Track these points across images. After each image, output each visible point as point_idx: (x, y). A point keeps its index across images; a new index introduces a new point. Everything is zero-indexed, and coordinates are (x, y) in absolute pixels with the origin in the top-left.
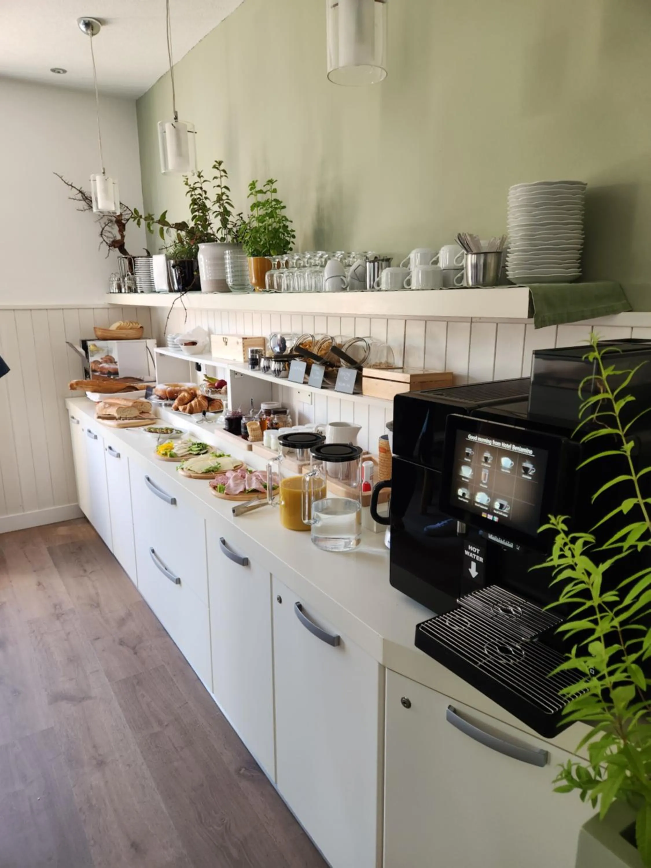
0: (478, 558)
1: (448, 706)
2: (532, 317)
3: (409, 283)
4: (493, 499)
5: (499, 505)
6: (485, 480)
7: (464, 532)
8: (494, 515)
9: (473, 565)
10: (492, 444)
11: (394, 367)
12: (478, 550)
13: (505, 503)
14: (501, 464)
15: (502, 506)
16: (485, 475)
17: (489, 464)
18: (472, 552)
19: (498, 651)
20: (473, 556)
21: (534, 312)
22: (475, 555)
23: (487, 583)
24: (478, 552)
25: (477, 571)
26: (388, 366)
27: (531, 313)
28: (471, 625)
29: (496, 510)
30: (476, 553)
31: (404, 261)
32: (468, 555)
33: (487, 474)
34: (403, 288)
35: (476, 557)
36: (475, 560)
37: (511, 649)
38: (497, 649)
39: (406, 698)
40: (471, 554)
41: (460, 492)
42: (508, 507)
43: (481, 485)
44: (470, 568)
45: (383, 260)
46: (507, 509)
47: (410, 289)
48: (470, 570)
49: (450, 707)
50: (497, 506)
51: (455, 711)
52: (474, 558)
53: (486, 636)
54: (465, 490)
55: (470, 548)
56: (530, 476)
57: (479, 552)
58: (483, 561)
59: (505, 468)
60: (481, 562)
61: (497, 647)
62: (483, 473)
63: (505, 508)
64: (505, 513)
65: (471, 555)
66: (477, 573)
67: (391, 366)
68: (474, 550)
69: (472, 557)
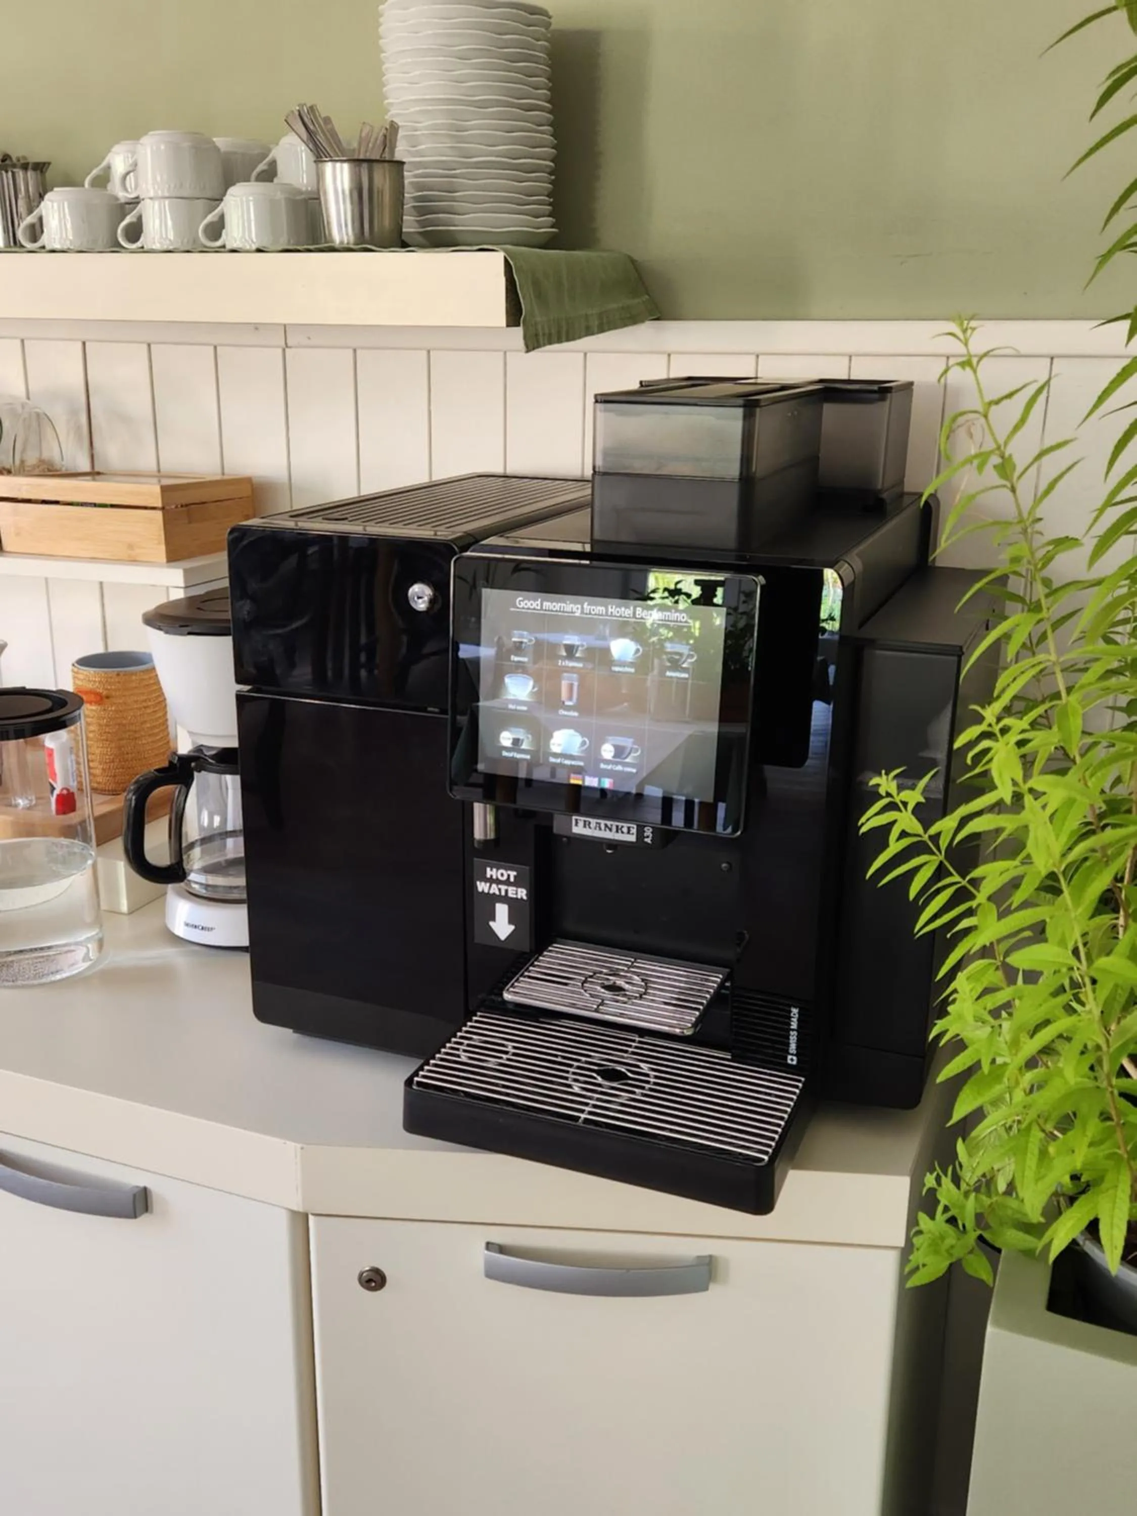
0: (512, 892)
1: (483, 1245)
2: (518, 325)
3: (135, 232)
4: (595, 741)
5: (612, 749)
6: (570, 698)
7: (491, 835)
8: (601, 774)
9: (502, 910)
10: (582, 612)
11: (64, 471)
12: (513, 874)
13: (627, 742)
14: (612, 656)
15: (619, 752)
16: (571, 687)
17: (578, 660)
18: (498, 882)
19: (600, 1080)
20: (500, 890)
21: (521, 314)
22: (503, 888)
23: (540, 945)
24: (512, 879)
25: (511, 922)
26: (49, 470)
27: (514, 315)
28: (515, 1048)
29: (607, 762)
30: (507, 882)
31: (95, 172)
32: (486, 891)
33: (576, 684)
34: (115, 247)
35: (507, 891)
36: (505, 899)
37: (623, 1070)
38: (595, 1078)
39: (367, 1269)
40: (494, 886)
41: (506, 738)
42: (637, 750)
43: (562, 712)
44: (494, 919)
45: (25, 167)
46: (633, 755)
47: (142, 250)
48: (491, 924)
49: (489, 1246)
50: (607, 751)
51: (502, 1249)
52: (503, 893)
53: (559, 1059)
54: (520, 734)
55: (490, 872)
56: (685, 670)
57: (515, 877)
58: (527, 895)
59: (623, 664)
60: (522, 899)
61: (595, 1075)
62: (564, 684)
63: (629, 754)
64: (630, 766)
65: (494, 889)
66: (512, 928)
67: (57, 471)
68: (502, 875)
69: (497, 893)
